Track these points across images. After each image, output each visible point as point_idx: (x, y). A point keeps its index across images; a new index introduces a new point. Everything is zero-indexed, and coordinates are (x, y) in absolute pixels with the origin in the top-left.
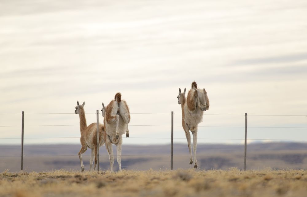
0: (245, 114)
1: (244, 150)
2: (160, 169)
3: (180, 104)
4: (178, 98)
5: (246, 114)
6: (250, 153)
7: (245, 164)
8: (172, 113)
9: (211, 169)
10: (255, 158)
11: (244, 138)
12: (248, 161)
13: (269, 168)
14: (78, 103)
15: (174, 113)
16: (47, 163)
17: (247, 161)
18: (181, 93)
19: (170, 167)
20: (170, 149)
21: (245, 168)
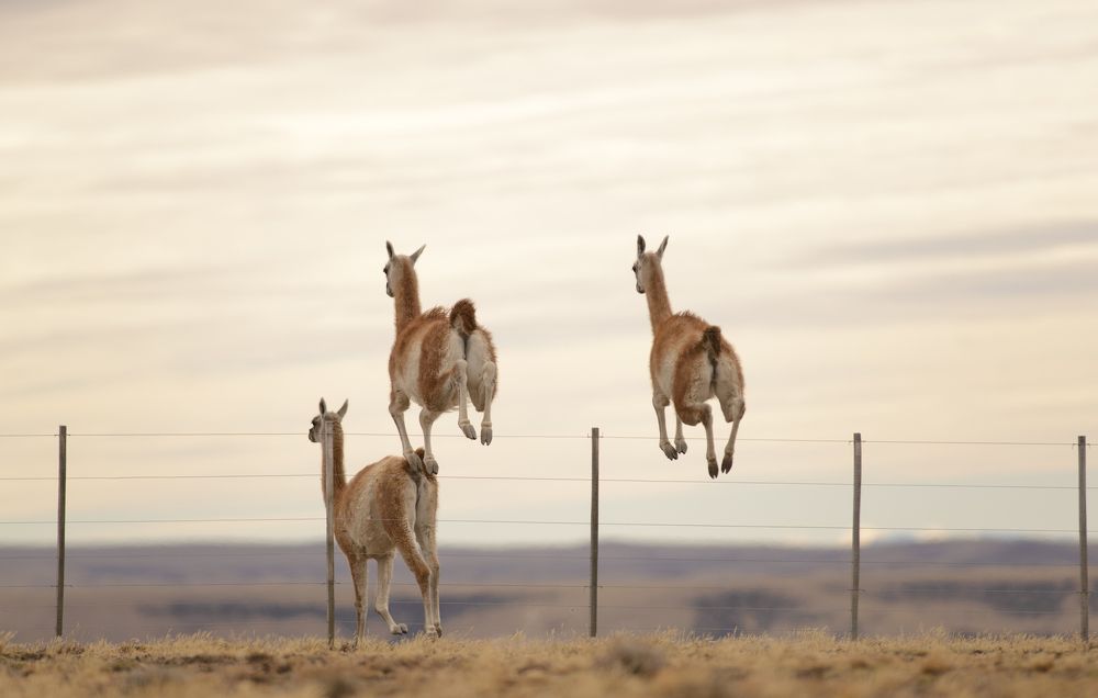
0: (852, 439)
1: (851, 565)
2: (553, 631)
3: (642, 292)
4: (634, 269)
5: (857, 438)
6: (871, 577)
7: (855, 617)
8: (595, 432)
9: (732, 632)
10: (889, 595)
11: (851, 524)
12: (864, 607)
13: (940, 630)
14: (322, 406)
15: (600, 435)
16: (149, 610)
17: (861, 606)
18: (647, 250)
19: (588, 625)
20: (588, 562)
21: (855, 632)
